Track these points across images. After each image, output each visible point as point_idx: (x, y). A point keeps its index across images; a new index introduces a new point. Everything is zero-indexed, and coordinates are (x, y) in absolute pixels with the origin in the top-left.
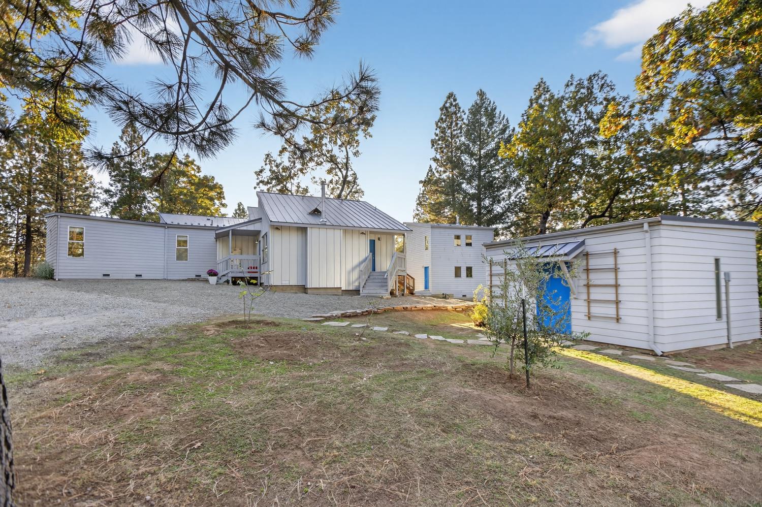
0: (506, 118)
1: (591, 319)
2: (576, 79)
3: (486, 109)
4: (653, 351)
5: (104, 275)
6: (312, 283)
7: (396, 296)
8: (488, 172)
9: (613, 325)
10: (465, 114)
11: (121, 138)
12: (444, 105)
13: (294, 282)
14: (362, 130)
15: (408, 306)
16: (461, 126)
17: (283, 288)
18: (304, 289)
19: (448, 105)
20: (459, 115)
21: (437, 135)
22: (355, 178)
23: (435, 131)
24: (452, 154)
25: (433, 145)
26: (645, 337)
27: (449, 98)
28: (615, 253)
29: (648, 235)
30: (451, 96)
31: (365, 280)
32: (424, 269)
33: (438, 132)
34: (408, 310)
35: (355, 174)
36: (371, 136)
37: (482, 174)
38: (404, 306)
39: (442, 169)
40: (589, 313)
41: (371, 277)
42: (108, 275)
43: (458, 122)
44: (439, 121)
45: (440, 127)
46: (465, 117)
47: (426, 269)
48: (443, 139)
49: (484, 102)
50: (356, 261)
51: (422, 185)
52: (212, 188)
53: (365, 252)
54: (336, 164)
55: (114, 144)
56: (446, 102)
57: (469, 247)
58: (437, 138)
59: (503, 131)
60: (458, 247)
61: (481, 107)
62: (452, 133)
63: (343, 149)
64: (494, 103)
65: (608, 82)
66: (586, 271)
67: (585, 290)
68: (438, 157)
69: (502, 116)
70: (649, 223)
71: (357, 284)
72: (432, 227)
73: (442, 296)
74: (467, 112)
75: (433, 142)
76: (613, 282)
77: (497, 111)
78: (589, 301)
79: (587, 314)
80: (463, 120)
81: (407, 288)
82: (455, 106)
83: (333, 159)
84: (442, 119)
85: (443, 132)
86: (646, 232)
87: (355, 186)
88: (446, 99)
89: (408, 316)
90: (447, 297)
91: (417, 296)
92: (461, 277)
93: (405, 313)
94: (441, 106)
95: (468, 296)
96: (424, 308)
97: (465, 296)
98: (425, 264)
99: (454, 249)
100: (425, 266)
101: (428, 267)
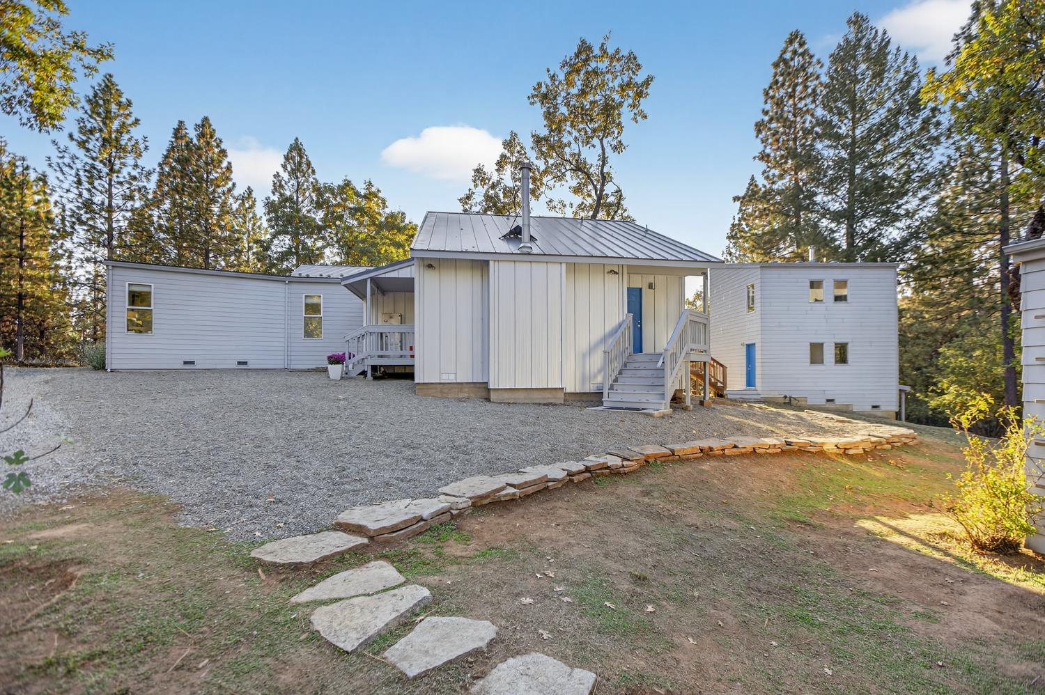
0: (910, 59)
3: (868, 47)
5: (186, 363)
6: (499, 379)
7: (685, 409)
8: (872, 166)
10: (821, 67)
11: (284, 167)
12: (781, 56)
13: (465, 374)
14: (630, 105)
15: (715, 444)
16: (814, 91)
17: (443, 390)
18: (484, 391)
19: (788, 56)
20: (810, 70)
21: (766, 113)
22: (620, 198)
23: (763, 106)
24: (795, 144)
25: (759, 132)
27: (791, 42)
30: (794, 37)
31: (616, 372)
32: (744, 349)
33: (768, 107)
34: (716, 457)
35: (619, 191)
36: (645, 117)
37: (858, 171)
38: (705, 444)
39: (777, 172)
41: (629, 366)
42: (193, 363)
43: (809, 84)
44: (771, 88)
45: (773, 97)
46: (823, 71)
47: (750, 348)
48: (779, 118)
49: (864, 37)
50: (597, 334)
51: (738, 204)
52: (401, 230)
53: (615, 312)
54: (588, 176)
55: (275, 176)
56: (784, 52)
57: (841, 304)
58: (766, 118)
59: (905, 85)
60: (817, 304)
61: (856, 46)
62: (795, 105)
63: (596, 141)
64: (885, 33)
68: (768, 150)
69: (902, 55)
71: (599, 379)
72: (761, 267)
73: (782, 401)
74: (827, 62)
75: (759, 127)
77: (892, 48)
80: (818, 77)
81: (711, 384)
82: (803, 54)
83: (580, 168)
84: (776, 82)
85: (779, 104)
87: (620, 211)
88: (783, 46)
89: (715, 477)
90: (794, 402)
91: (731, 400)
92: (822, 362)
93: (706, 466)
94: (775, 58)
95: (838, 402)
96: (758, 451)
97: (832, 400)
98: (747, 338)
99: (809, 308)
100: (747, 342)
101: (754, 344)
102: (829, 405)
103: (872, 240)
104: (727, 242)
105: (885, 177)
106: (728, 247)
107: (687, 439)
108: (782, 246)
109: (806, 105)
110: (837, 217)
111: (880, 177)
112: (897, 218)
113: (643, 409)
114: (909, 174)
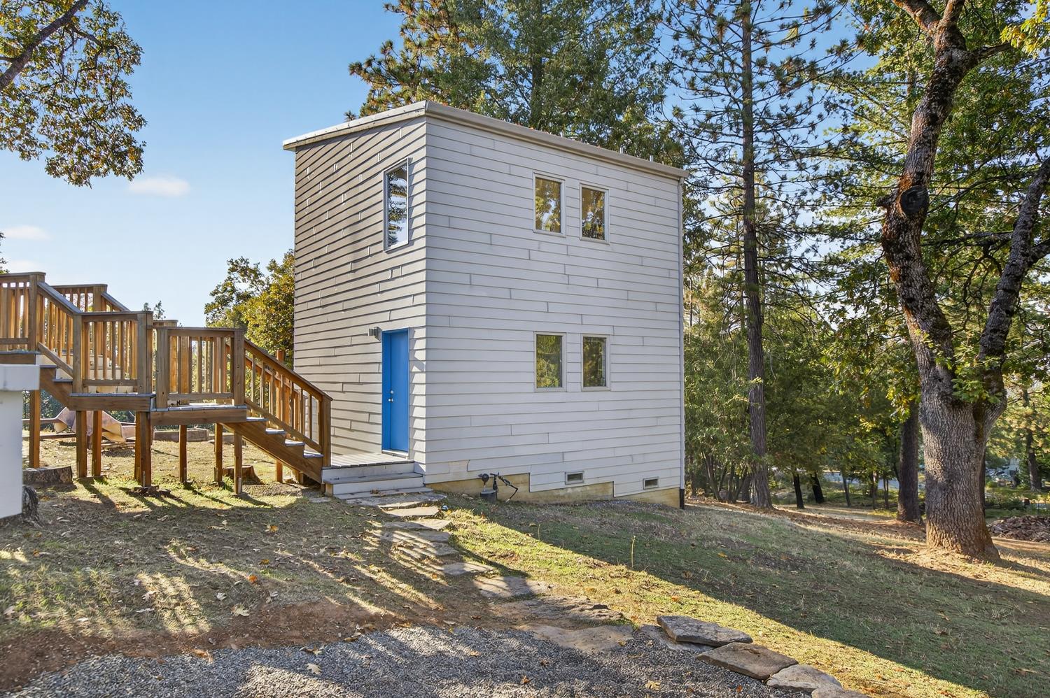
47: (394, 341)
57: (593, 244)
60: (550, 238)
95: (589, 477)
97: (578, 476)
98: (386, 316)
99: (534, 245)
100: (385, 327)
101: (404, 332)
102: (574, 488)
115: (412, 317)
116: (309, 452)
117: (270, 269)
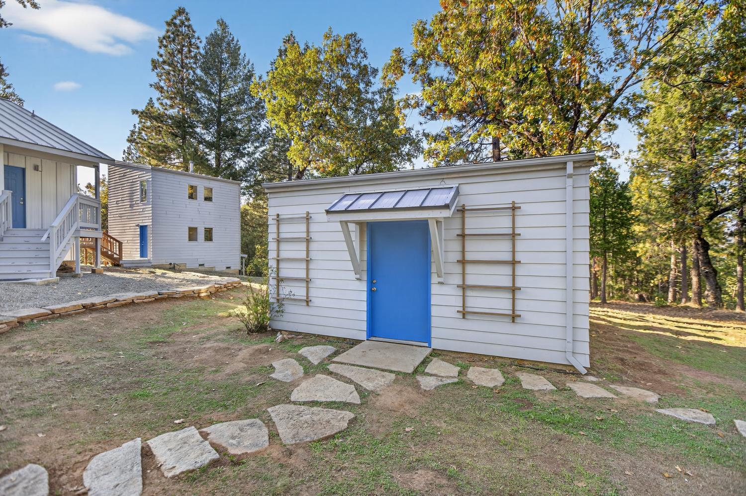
0: (251, 63)
1: (468, 317)
2: (334, 34)
3: (229, 44)
4: (572, 366)
7: (74, 277)
8: (229, 119)
9: (506, 326)
10: (201, 42)
12: (172, 20)
15: (98, 300)
16: (195, 56)
19: (178, 22)
20: (192, 40)
21: (160, 55)
23: (158, 49)
24: (182, 87)
25: (155, 67)
26: (558, 345)
27: (179, 13)
28: (514, 208)
29: (569, 181)
30: (181, 11)
32: (138, 229)
33: (162, 52)
34: (97, 310)
37: (222, 120)
38: (88, 301)
39: (169, 102)
40: (464, 306)
41: (7, 240)
43: (192, 49)
44: (164, 39)
45: (166, 46)
46: (201, 46)
47: (143, 229)
48: (171, 63)
49: (226, 36)
51: (137, 116)
56: (175, 18)
57: (208, 203)
58: (161, 60)
60: (193, 201)
61: (222, 40)
62: (182, 59)
64: (238, 41)
65: (362, 48)
66: (460, 238)
67: (458, 269)
68: (162, 84)
69: (247, 60)
70: (574, 162)
72: (154, 169)
73: (168, 267)
74: (204, 41)
75: (155, 63)
76: (508, 257)
77: (241, 52)
78: (464, 287)
79: (461, 309)
80: (198, 48)
82: (188, 27)
84: (169, 37)
85: (170, 54)
86: (570, 176)
88: (174, 13)
89: (93, 325)
90: (177, 267)
91: (126, 268)
92: (196, 240)
93: (87, 318)
94: (169, 20)
95: (206, 266)
96: (136, 301)
97: (203, 265)
98: (141, 221)
99: (188, 203)
100: (141, 224)
101: (146, 226)
102: (201, 268)
103: (229, 165)
104: (128, 144)
105: (237, 129)
106: (129, 148)
107: (71, 300)
108: (172, 156)
109: (190, 63)
110: (210, 145)
111: (234, 128)
112: (243, 155)
113: (25, 279)
114: (250, 131)
115: (148, 222)
116: (115, 256)
117: (87, 187)
